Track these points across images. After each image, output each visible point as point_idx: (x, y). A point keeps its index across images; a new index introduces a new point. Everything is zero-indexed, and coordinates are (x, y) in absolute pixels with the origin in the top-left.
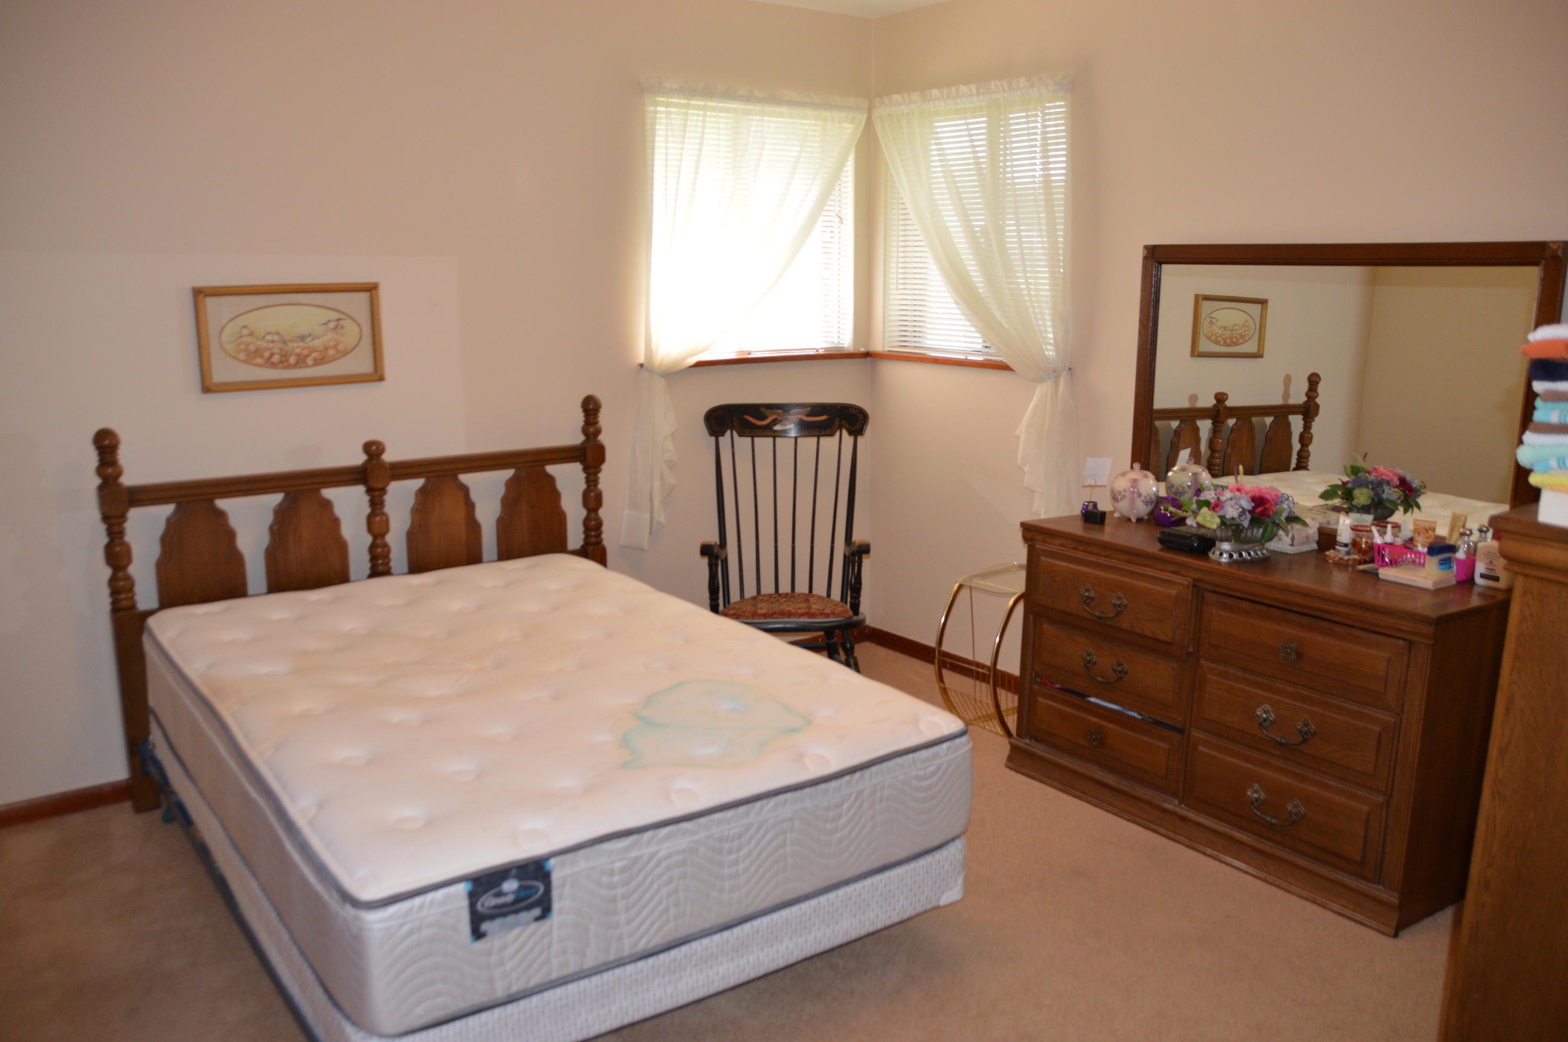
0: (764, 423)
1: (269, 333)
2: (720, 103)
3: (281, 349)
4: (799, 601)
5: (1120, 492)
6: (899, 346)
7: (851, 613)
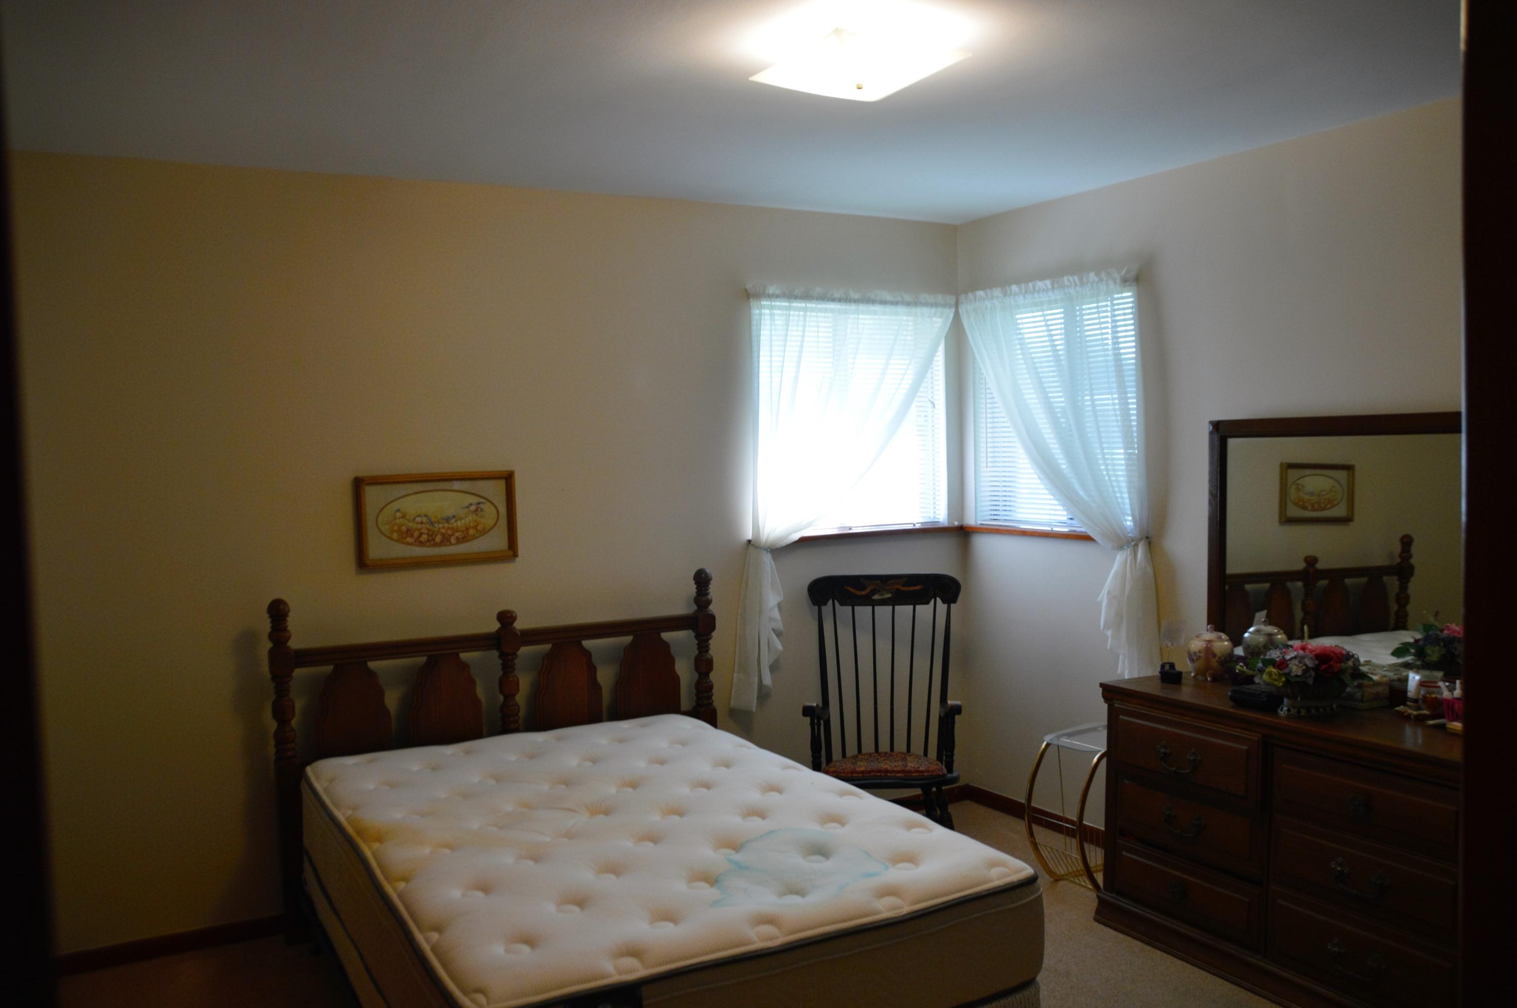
0: (864, 593)
1: (419, 516)
2: (819, 304)
3: (428, 530)
4: (897, 759)
5: (1195, 653)
6: (991, 519)
7: (945, 771)
